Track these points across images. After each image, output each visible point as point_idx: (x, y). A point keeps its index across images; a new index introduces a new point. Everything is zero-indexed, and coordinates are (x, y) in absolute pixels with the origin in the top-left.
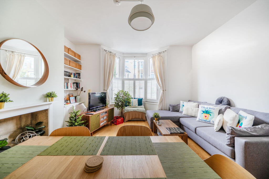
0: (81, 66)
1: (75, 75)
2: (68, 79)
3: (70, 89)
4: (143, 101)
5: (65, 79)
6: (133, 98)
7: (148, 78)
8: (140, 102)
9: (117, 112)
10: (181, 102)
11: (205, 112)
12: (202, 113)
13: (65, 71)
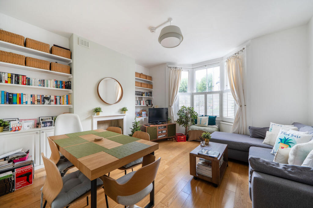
0: (152, 85)
1: (147, 93)
2: (142, 98)
3: (142, 105)
4: (216, 119)
5: (136, 97)
6: (204, 116)
7: (225, 89)
8: (212, 121)
9: (180, 129)
10: (271, 123)
11: (283, 141)
12: (279, 143)
13: (136, 91)
